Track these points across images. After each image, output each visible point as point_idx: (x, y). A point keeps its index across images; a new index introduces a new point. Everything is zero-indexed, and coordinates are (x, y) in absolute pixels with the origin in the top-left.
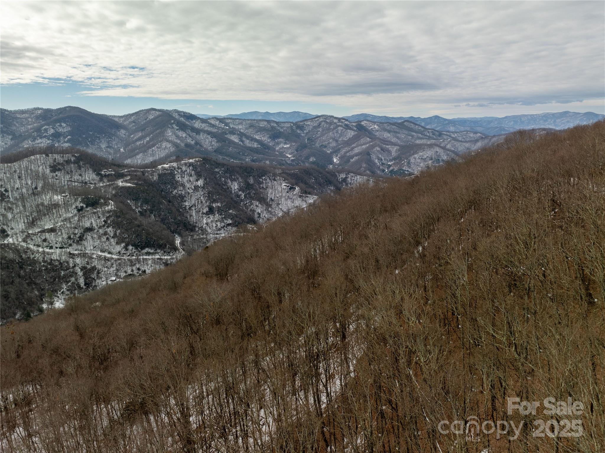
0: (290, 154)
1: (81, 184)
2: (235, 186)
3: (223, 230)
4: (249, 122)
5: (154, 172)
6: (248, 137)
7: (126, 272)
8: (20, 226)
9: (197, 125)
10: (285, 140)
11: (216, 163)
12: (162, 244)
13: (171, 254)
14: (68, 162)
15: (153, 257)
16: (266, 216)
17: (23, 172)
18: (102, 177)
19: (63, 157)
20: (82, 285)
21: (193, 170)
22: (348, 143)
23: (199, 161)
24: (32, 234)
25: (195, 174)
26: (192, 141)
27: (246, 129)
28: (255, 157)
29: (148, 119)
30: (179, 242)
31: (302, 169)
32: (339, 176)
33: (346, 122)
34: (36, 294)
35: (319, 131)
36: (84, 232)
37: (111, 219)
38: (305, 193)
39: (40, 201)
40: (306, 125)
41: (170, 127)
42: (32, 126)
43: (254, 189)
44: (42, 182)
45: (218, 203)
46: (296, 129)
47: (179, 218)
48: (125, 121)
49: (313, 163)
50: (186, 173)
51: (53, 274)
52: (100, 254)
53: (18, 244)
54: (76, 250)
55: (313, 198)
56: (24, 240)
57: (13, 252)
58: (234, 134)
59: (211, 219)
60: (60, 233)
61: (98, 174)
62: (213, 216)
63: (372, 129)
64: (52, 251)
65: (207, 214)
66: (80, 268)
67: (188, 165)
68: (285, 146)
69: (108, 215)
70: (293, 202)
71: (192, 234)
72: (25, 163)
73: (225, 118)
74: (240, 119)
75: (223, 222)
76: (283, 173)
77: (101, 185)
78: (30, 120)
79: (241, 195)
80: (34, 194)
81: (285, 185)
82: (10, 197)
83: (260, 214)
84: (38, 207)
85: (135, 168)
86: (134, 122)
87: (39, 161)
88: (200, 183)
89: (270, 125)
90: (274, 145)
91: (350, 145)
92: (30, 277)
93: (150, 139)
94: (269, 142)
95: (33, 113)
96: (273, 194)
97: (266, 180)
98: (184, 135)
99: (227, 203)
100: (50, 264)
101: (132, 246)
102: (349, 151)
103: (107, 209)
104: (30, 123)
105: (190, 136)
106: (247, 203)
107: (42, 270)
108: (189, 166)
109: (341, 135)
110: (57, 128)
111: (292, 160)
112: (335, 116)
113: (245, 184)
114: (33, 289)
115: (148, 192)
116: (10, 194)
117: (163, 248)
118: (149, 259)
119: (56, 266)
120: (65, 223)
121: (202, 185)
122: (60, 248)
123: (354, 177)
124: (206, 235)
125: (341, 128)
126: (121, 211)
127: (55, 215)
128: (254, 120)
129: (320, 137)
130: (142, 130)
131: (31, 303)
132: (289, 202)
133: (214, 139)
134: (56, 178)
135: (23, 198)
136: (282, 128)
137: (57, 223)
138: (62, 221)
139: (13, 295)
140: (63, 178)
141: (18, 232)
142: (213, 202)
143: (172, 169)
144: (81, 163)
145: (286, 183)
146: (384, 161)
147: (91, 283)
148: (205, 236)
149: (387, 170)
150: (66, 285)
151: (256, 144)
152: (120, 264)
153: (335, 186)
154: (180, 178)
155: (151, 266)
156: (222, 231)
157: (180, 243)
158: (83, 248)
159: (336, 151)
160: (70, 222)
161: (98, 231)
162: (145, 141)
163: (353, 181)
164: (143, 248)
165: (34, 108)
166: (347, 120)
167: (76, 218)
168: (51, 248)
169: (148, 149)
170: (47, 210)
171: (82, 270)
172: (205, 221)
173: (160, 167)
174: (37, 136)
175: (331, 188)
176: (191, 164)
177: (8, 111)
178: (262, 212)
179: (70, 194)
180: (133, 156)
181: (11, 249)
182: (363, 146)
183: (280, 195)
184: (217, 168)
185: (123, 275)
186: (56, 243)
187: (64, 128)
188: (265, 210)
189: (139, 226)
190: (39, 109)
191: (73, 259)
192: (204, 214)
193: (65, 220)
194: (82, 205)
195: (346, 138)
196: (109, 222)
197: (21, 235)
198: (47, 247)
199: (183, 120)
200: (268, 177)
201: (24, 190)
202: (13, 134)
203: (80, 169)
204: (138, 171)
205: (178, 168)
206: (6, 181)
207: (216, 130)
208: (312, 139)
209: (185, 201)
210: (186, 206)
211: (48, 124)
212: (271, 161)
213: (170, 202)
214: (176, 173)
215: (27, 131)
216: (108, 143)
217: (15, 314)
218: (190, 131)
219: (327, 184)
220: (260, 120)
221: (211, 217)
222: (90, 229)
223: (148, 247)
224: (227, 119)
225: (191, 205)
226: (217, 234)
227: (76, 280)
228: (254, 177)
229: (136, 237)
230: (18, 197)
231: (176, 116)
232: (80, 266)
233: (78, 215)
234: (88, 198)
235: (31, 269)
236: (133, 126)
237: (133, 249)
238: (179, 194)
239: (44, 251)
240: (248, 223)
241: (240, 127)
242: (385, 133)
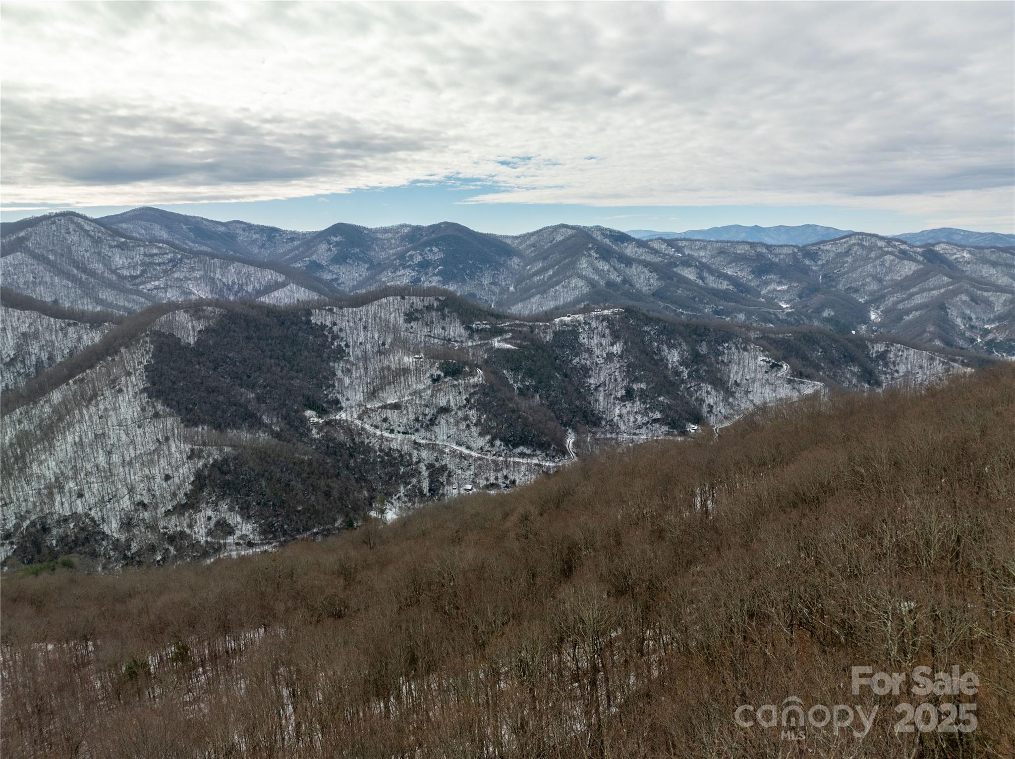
0: (786, 302)
1: (442, 341)
2: (674, 357)
3: (645, 428)
4: (719, 245)
5: (547, 327)
6: (712, 272)
7: (487, 479)
8: (358, 397)
9: (630, 250)
10: (780, 278)
11: (647, 317)
12: (545, 442)
13: (557, 460)
14: (429, 308)
15: (529, 461)
16: (723, 411)
17: (370, 321)
18: (472, 332)
19: (423, 300)
20: (426, 490)
21: (608, 327)
22: (904, 285)
23: (619, 313)
24: (370, 409)
25: (611, 334)
26: (618, 276)
27: (712, 257)
28: (721, 305)
29: (555, 241)
30: (572, 441)
31: (799, 333)
32: (873, 347)
33: (903, 247)
34: (364, 496)
35: (847, 262)
36: (438, 413)
37: (476, 397)
38: (799, 375)
39: (386, 363)
40: (823, 251)
41: (585, 255)
42: (394, 251)
43: (705, 364)
44: (392, 336)
45: (641, 382)
46: (804, 257)
47: (577, 403)
48: (521, 243)
49: (828, 320)
50: (596, 331)
51: (389, 469)
52: (456, 447)
53: (352, 422)
54: (423, 439)
55: (813, 387)
56: (360, 418)
57: (345, 432)
58: (690, 266)
59: (628, 409)
60: (405, 412)
61: (468, 328)
62: (631, 405)
63: (956, 259)
64: (392, 436)
65: (622, 399)
66: (426, 466)
67: (601, 318)
68: (779, 289)
69: (472, 391)
70: (775, 391)
71: (594, 430)
72: (373, 308)
73: (677, 240)
74: (703, 241)
75: (647, 416)
76: (762, 338)
77: (470, 344)
78: (393, 241)
79: (682, 372)
80: (380, 352)
81: (763, 360)
82: (351, 354)
83: (712, 406)
84: (383, 371)
85: (520, 321)
86: (533, 245)
87: (392, 306)
88: (617, 349)
89: (756, 251)
90: (758, 286)
91: (908, 288)
92: (360, 470)
93: (554, 273)
94: (750, 281)
95: (397, 232)
96: (741, 373)
97: (730, 349)
98: (606, 268)
99: (656, 384)
100: (388, 454)
101: (501, 440)
102: (903, 300)
103: (471, 381)
104: (393, 246)
105: (615, 269)
106: (691, 387)
107: (377, 462)
108: (603, 320)
109: (890, 270)
110: (426, 253)
111: (788, 314)
112: (881, 234)
113: (692, 355)
114: (362, 487)
115: (535, 359)
116: (351, 350)
117: (546, 449)
118: (523, 464)
119: (395, 459)
120: (414, 397)
121: (619, 353)
122: (404, 433)
123: (903, 351)
124: (617, 434)
125: (892, 257)
126: (492, 386)
127: (403, 385)
128: (727, 242)
129: (847, 272)
130: (544, 259)
131: (356, 508)
132: (767, 391)
133: (654, 275)
134: (411, 330)
135: (365, 358)
136: (776, 255)
137: (403, 397)
138: (411, 394)
139: (335, 494)
140: (420, 331)
141: (354, 404)
142: (633, 382)
143: (576, 325)
144: (446, 310)
145: (766, 356)
146: (975, 322)
147: (439, 489)
148: (614, 436)
149: (979, 340)
150: (404, 487)
151: (726, 283)
152: (480, 466)
153: (861, 365)
154: (586, 340)
155: (525, 475)
156: (643, 430)
157: (573, 443)
158: (433, 436)
159: (876, 299)
160: (421, 397)
161: (456, 413)
162: (547, 275)
163: (898, 359)
164: (515, 446)
165: (400, 225)
166: (904, 243)
167: (429, 392)
168: (392, 431)
169: (549, 289)
170: (393, 376)
171: (427, 468)
172: (617, 412)
173: (557, 320)
174: (400, 265)
175: (853, 368)
176: (605, 318)
177: (367, 229)
178: (715, 404)
179: (425, 355)
180: (525, 299)
181: (342, 427)
182: (934, 292)
183: (753, 376)
184: (646, 325)
185: (483, 483)
186: (399, 426)
187: (435, 254)
188: (723, 401)
189: (513, 411)
190: (406, 226)
191: (419, 450)
192: (618, 399)
193: (415, 393)
194: (439, 372)
195: (901, 276)
196: (472, 401)
197: (358, 409)
198: (387, 429)
199: (608, 242)
200: (734, 343)
201: (369, 346)
202: (370, 261)
203: (444, 319)
204: (526, 325)
205: (585, 323)
206: (348, 332)
207: (660, 259)
208: (830, 277)
209: (590, 377)
210: (591, 384)
211: (414, 249)
212: (749, 314)
213: (566, 376)
214: (581, 331)
215: (388, 258)
216: (493, 277)
217: (335, 520)
218: (616, 261)
219: (846, 362)
220: (738, 242)
221: (629, 405)
222: (445, 410)
223: (523, 444)
224: (681, 240)
225: (598, 384)
226: (635, 434)
227: (419, 482)
228: (709, 342)
229: (509, 427)
230: (360, 356)
231: (598, 236)
232: (426, 462)
233: (432, 387)
234: (448, 364)
235: (363, 459)
236: (532, 252)
237: (501, 445)
238: (582, 365)
239: (382, 435)
240: (689, 420)
241: (702, 253)
242: (985, 266)
